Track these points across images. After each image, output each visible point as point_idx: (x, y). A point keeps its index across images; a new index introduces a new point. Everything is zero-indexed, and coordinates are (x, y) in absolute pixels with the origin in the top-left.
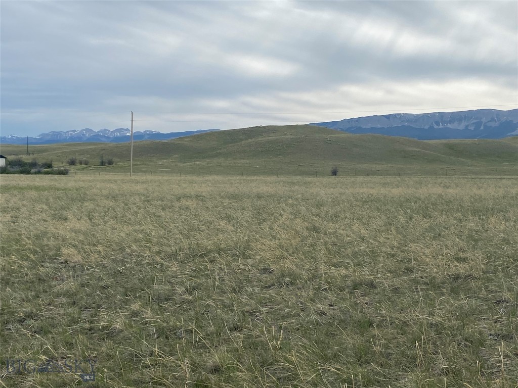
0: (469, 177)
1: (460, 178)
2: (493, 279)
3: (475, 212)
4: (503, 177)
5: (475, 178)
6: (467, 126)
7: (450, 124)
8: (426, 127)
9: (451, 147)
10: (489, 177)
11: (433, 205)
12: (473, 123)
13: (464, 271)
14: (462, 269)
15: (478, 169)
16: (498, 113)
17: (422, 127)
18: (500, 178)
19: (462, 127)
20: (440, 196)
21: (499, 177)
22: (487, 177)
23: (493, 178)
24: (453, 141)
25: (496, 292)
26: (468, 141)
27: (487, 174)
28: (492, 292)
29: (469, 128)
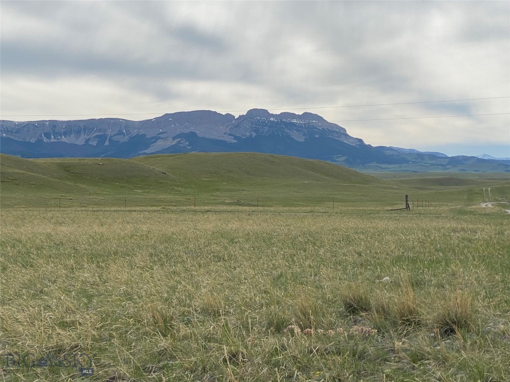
0: (90, 209)
1: (77, 211)
2: (106, 349)
3: (93, 257)
4: (133, 209)
5: (98, 211)
6: (88, 141)
7: (65, 137)
8: (33, 140)
9: (66, 168)
10: (116, 208)
11: (38, 249)
12: (95, 137)
13: (69, 341)
14: (66, 338)
15: (102, 198)
16: (128, 124)
17: (27, 140)
18: (129, 211)
19: (81, 141)
20: (49, 236)
21: (128, 209)
22: (113, 209)
23: (121, 211)
24: (68, 160)
25: (110, 366)
26: (89, 160)
27: (113, 205)
28: (104, 367)
29: (90, 143)
